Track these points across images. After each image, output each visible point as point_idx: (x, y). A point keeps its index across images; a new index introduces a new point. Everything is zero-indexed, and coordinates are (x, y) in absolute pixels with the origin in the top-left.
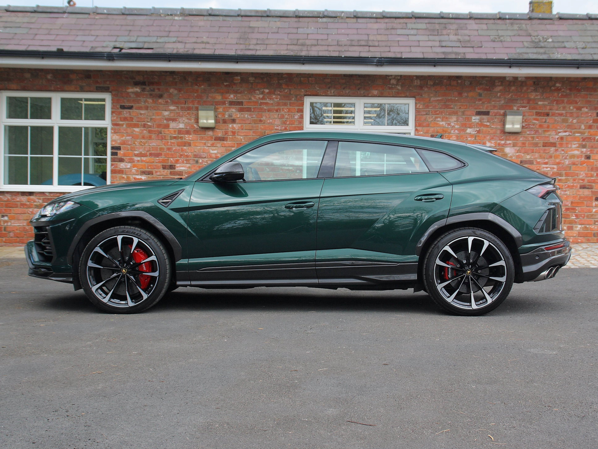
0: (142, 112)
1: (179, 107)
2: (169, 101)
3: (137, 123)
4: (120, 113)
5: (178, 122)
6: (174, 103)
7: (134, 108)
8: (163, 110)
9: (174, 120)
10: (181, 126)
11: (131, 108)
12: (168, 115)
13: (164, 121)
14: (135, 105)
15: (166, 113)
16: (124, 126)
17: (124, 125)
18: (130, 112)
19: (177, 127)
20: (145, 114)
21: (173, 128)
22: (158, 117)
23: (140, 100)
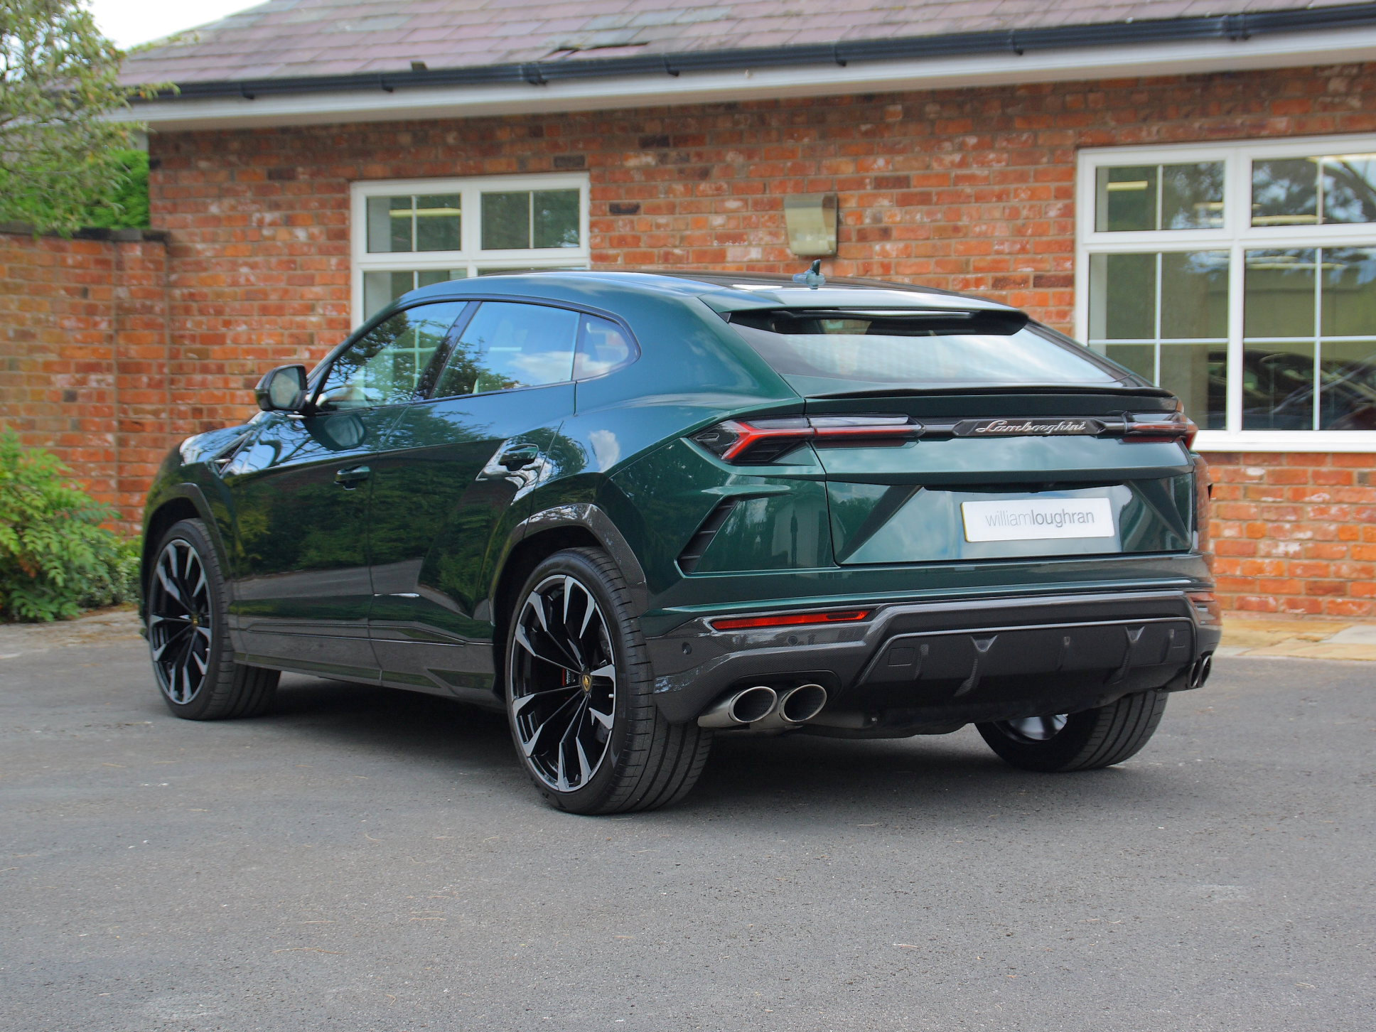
0: (662, 220)
1: (750, 203)
2: (725, 186)
3: (650, 250)
4: (610, 227)
5: (746, 243)
6: (737, 191)
7: (642, 209)
8: (710, 213)
9: (737, 238)
10: (755, 254)
11: (634, 210)
12: (723, 226)
13: (712, 242)
14: (644, 203)
15: (718, 221)
16: (620, 261)
17: (619, 259)
18: (632, 222)
19: (745, 256)
20: (667, 225)
21: (733, 262)
22: (698, 233)
23: (656, 187)
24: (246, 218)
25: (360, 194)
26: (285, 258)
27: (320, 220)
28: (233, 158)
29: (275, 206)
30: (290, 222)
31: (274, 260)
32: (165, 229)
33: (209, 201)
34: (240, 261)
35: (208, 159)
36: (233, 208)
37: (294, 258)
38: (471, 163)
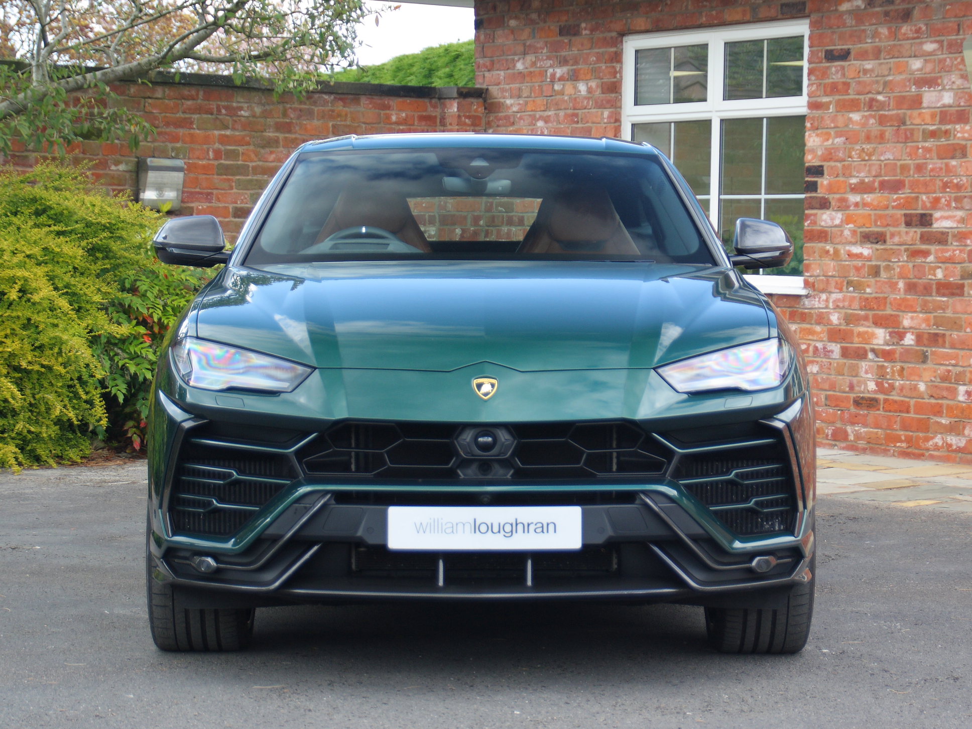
0: (868, 65)
1: (945, 43)
2: (924, 28)
3: (857, 97)
4: (824, 74)
5: (940, 88)
6: (935, 32)
7: (852, 56)
8: (910, 57)
9: (930, 82)
10: (948, 98)
11: (844, 56)
12: (921, 70)
13: (910, 88)
14: (855, 48)
15: (916, 64)
16: (832, 108)
17: (831, 107)
18: (843, 68)
19: (939, 101)
20: (872, 70)
21: (928, 108)
22: (899, 78)
23: (864, 31)
24: (543, 73)
25: (631, 45)
26: (570, 112)
27: (595, 73)
28: (534, 16)
29: (564, 62)
30: (574, 77)
31: (562, 114)
32: (484, 87)
33: (516, 58)
34: (538, 115)
35: (516, 18)
36: (534, 64)
37: (576, 111)
38: (714, 13)
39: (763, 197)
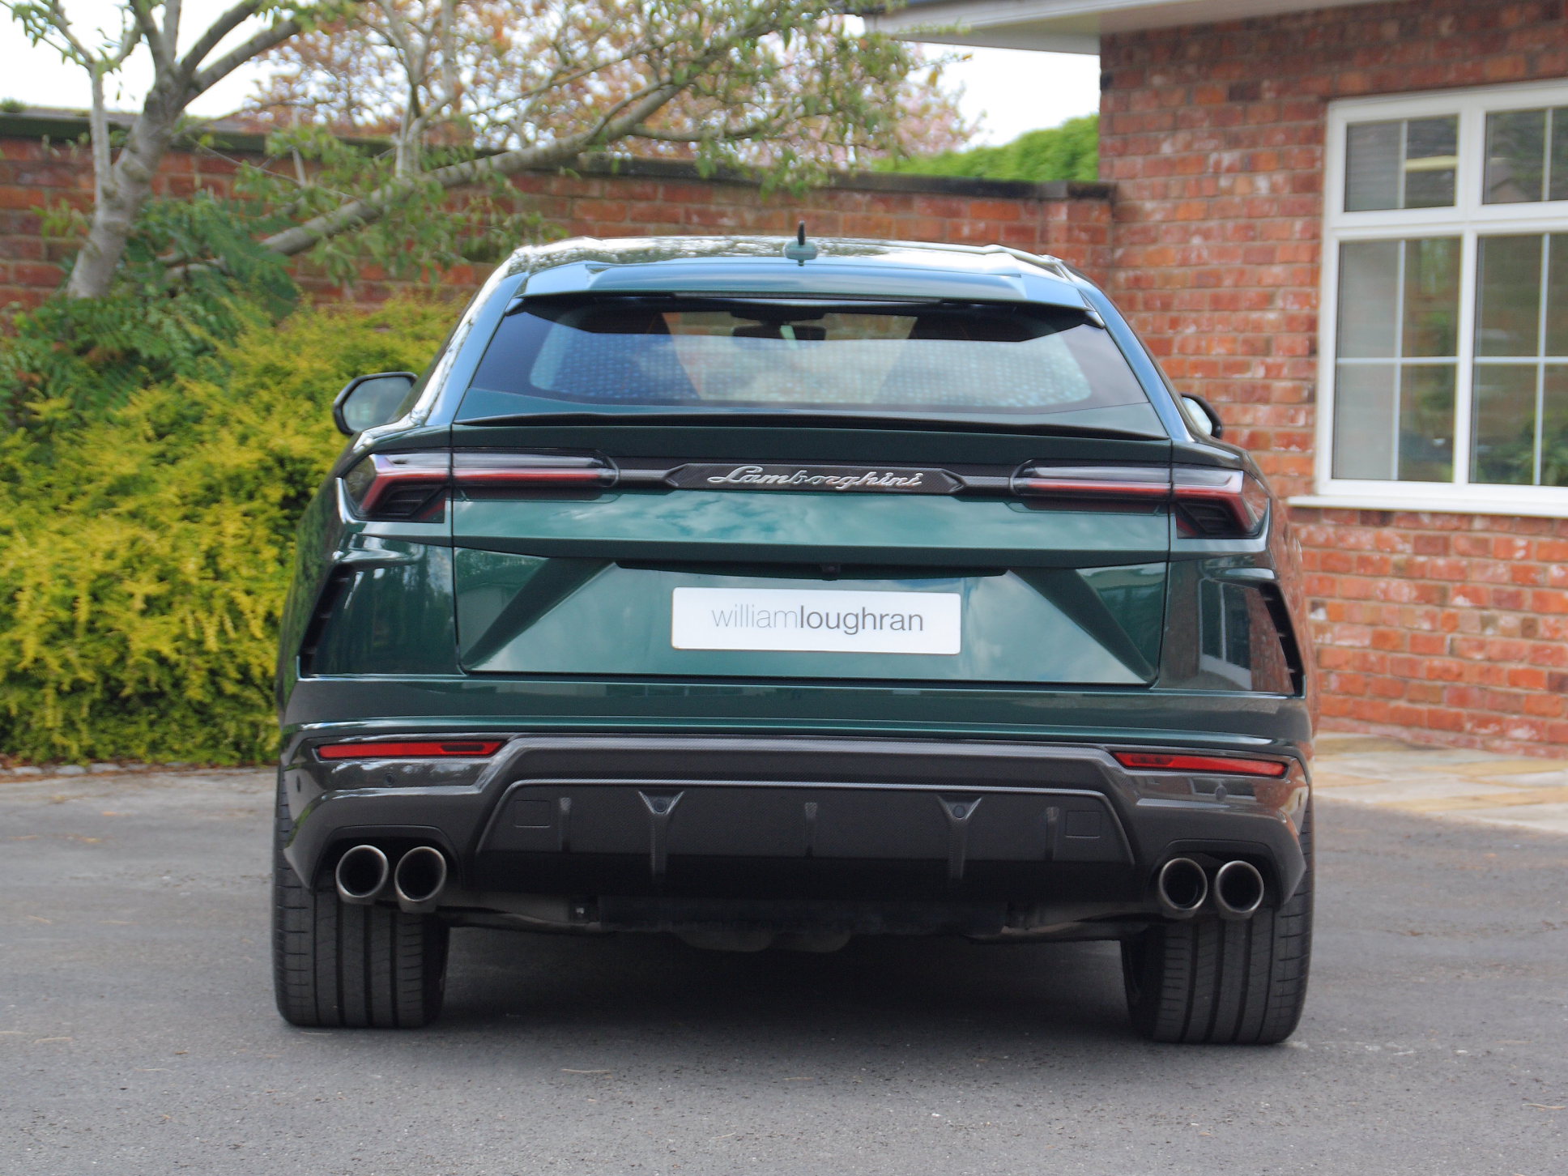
24: (1202, 160)
25: (1341, 117)
26: (1242, 221)
27: (1282, 160)
28: (1190, 69)
29: (1234, 142)
30: (1250, 166)
31: (1230, 225)
32: (1112, 181)
33: (1162, 135)
34: (1193, 226)
35: (1163, 72)
36: (1188, 146)
37: (1253, 221)
38: (1468, 65)
39: (1542, 360)
